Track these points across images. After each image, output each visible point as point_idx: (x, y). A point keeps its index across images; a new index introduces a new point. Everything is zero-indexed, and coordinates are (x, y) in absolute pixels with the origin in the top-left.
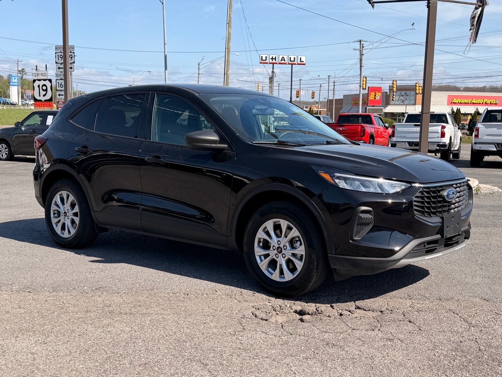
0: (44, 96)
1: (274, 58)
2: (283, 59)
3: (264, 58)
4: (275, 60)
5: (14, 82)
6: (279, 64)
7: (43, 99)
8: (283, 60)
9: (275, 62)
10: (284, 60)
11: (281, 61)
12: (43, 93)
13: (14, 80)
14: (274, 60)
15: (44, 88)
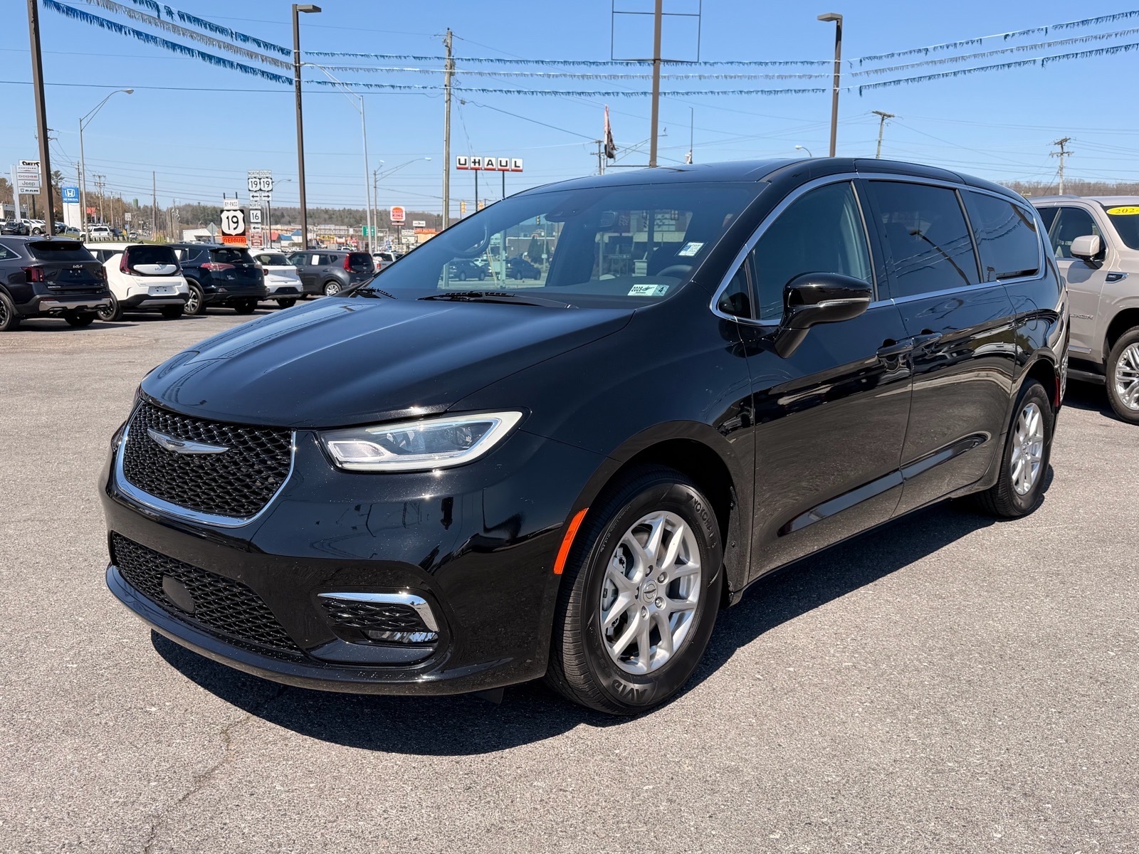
0: (235, 229)
1: (477, 161)
2: (490, 163)
4: (479, 165)
5: (69, 196)
6: (486, 169)
7: (234, 233)
9: (479, 167)
10: (492, 164)
11: (487, 165)
12: (233, 226)
13: (69, 194)
14: (477, 164)
15: (235, 220)
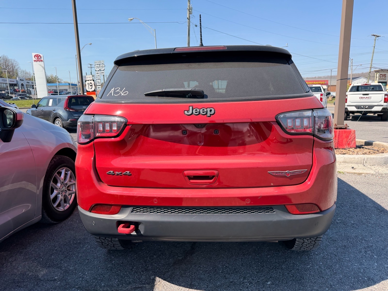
0: (91, 89)
7: (91, 90)
12: (90, 87)
15: (91, 84)
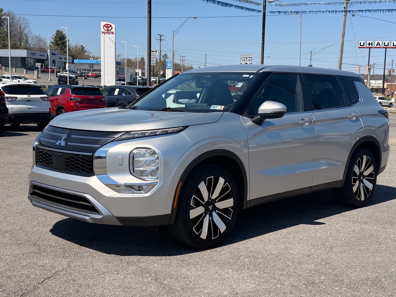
1: (371, 43)
3: (362, 44)
5: (168, 66)
6: (375, 48)
8: (378, 45)
9: (372, 46)
11: (376, 45)
13: (169, 65)
14: (370, 45)
